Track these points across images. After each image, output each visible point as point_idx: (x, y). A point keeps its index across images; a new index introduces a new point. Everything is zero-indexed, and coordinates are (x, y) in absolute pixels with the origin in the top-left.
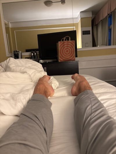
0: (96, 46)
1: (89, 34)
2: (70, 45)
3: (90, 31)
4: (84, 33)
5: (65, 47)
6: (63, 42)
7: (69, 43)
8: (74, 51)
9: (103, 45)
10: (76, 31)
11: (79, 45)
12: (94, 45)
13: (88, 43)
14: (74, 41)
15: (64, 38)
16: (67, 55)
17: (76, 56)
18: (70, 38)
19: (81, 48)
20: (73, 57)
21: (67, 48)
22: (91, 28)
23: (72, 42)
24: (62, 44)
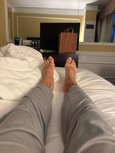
0: (98, 42)
1: (93, 28)
2: (72, 37)
3: (94, 25)
4: (88, 27)
5: (68, 39)
6: (65, 33)
7: (72, 36)
8: (75, 44)
9: (105, 41)
10: (80, 23)
11: (81, 39)
12: (96, 40)
13: (90, 38)
14: (77, 34)
15: (67, 30)
16: (68, 47)
17: (77, 50)
18: (73, 30)
19: (83, 41)
20: (74, 49)
21: (69, 41)
22: (95, 22)
23: (74, 35)
24: (65, 35)
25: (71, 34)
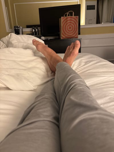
0: (100, 23)
1: (94, 9)
2: (73, 21)
3: (94, 6)
4: (89, 8)
5: (69, 23)
6: (66, 17)
7: (72, 19)
8: (77, 28)
9: (108, 21)
10: (80, 4)
11: (83, 22)
12: (98, 22)
13: (91, 20)
14: (78, 16)
15: (68, 13)
16: (71, 32)
17: (79, 34)
18: (73, 13)
19: (84, 24)
21: (70, 25)
22: (96, 2)
23: (75, 18)
24: (65, 20)
25: (71, 18)
